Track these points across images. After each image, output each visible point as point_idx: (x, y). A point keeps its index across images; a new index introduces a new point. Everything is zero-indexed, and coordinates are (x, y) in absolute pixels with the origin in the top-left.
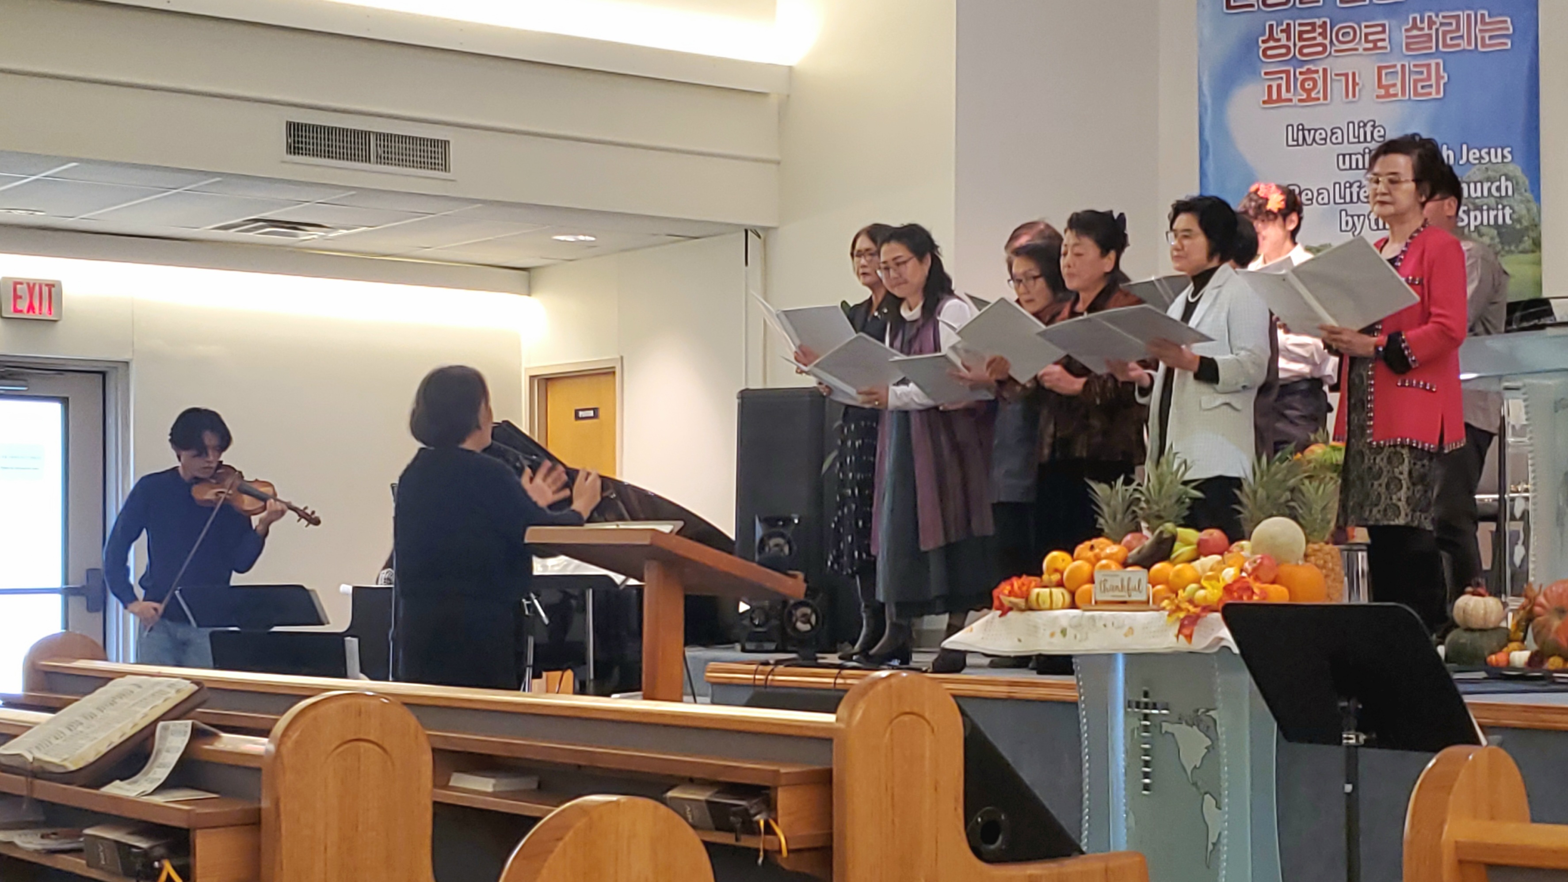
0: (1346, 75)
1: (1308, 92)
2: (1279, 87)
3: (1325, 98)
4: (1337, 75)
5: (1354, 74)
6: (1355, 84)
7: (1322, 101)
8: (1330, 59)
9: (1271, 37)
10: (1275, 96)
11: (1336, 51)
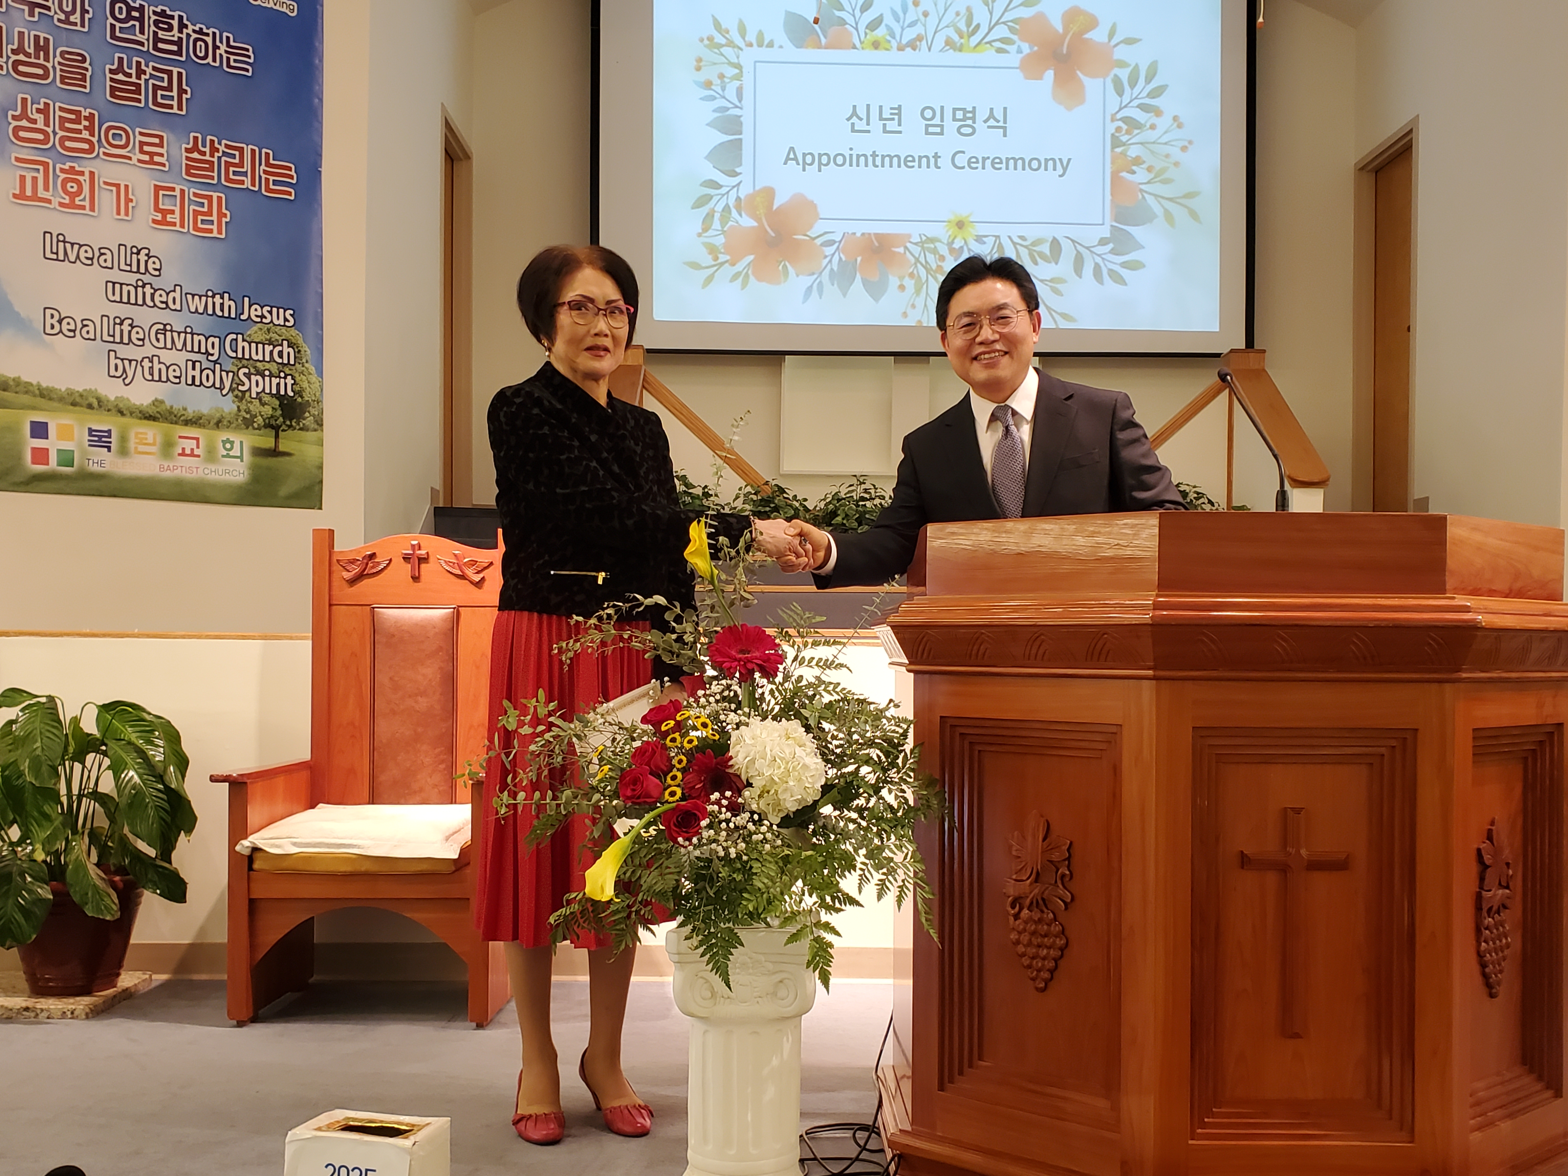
0: (118, 186)
1: (73, 196)
2: (35, 179)
3: (92, 209)
4: (106, 183)
5: (127, 186)
6: (128, 200)
7: (87, 211)
8: (98, 161)
9: (24, 115)
10: (29, 193)
11: (105, 154)
